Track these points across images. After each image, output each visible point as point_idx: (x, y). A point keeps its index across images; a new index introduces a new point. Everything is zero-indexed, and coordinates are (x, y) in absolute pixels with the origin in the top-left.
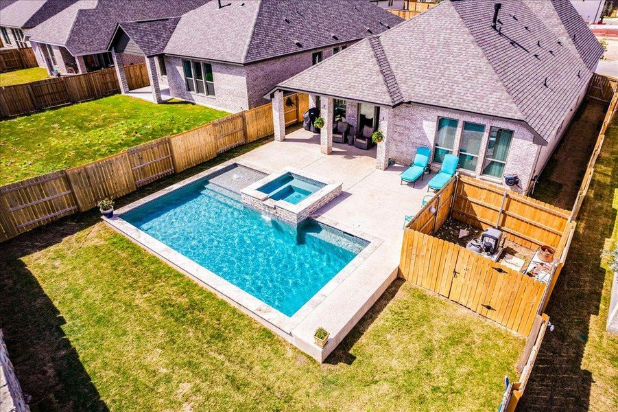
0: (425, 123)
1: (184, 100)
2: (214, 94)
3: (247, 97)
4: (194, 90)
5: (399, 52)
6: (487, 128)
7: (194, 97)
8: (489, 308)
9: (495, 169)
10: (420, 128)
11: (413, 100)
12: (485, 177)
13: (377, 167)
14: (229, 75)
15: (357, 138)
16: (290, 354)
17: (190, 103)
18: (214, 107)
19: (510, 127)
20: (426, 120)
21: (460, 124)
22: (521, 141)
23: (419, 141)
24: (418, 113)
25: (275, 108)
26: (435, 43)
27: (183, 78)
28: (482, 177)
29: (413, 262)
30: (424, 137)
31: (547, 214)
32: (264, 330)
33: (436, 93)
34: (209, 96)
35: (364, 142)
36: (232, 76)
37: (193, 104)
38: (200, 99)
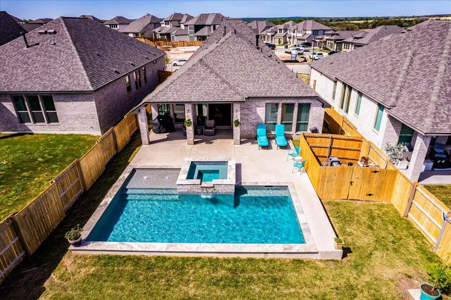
0: (258, 109)
1: (16, 133)
2: (57, 121)
3: (97, 117)
4: (30, 122)
5: (221, 68)
6: (296, 105)
7: (30, 128)
8: (370, 195)
9: (302, 127)
10: (256, 113)
11: (250, 96)
12: (298, 133)
13: (235, 144)
14: (75, 103)
15: (205, 129)
16: (322, 265)
17: (27, 134)
18: (58, 133)
19: (309, 101)
20: (259, 107)
21: (280, 106)
22: (315, 108)
23: (255, 121)
24: (253, 104)
25: (142, 120)
26: (242, 60)
27: (14, 113)
28: (296, 133)
29: (325, 186)
30: (259, 117)
31: (345, 141)
32: (294, 260)
33: (261, 89)
34: (51, 124)
35: (212, 131)
36: (79, 103)
37: (32, 134)
38: (39, 129)
